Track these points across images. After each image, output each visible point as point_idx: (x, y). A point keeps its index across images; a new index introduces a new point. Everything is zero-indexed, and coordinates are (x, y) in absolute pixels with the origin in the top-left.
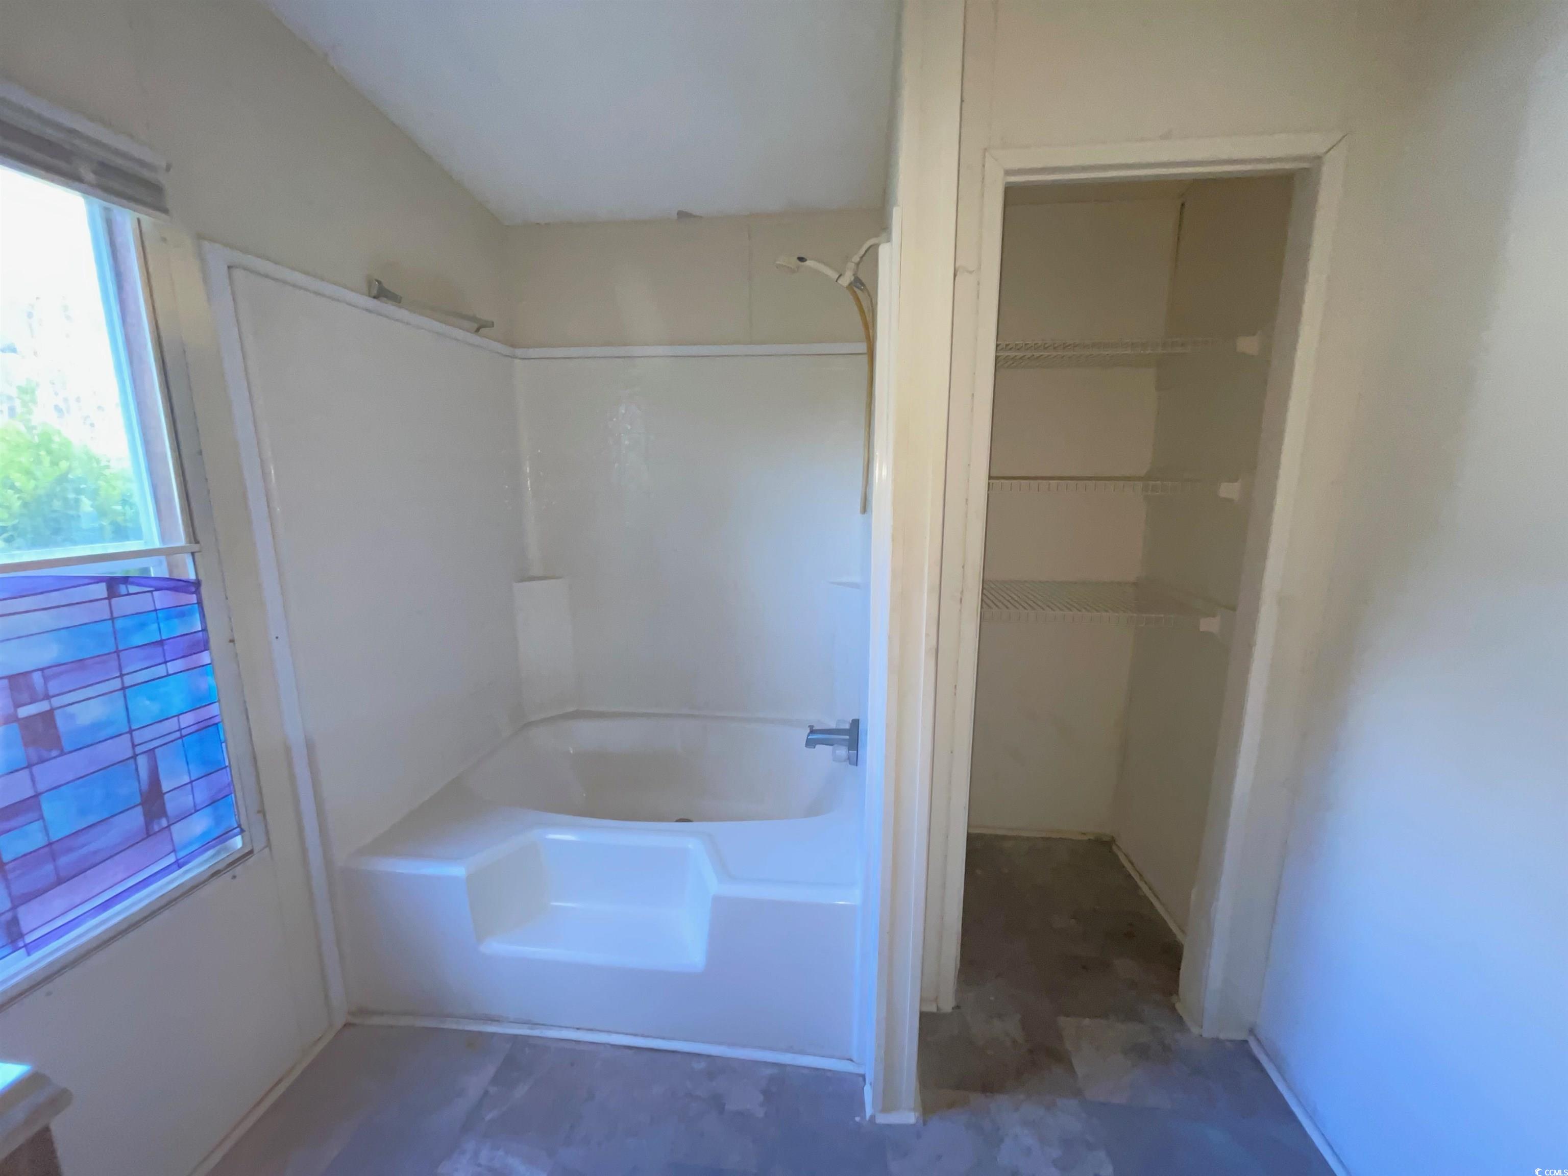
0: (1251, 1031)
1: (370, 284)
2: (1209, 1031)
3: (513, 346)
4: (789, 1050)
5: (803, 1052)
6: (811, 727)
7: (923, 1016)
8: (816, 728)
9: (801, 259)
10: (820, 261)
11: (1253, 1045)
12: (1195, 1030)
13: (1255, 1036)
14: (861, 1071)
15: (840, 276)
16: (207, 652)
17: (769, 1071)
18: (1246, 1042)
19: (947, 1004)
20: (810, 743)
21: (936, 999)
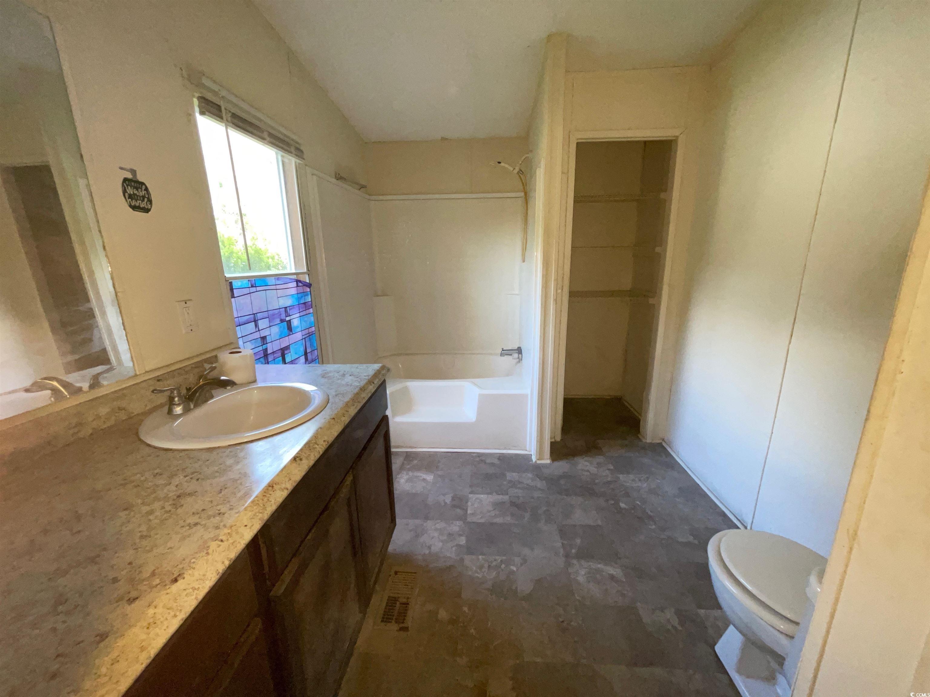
0: (663, 440)
1: (336, 174)
2: (649, 440)
3: (370, 195)
4: (505, 449)
5: (510, 449)
6: (503, 349)
7: (551, 443)
8: (504, 349)
9: (499, 163)
10: (505, 163)
11: (664, 444)
12: (644, 441)
13: (665, 441)
14: (530, 453)
15: (514, 169)
16: (312, 309)
17: (498, 455)
18: (661, 443)
19: (558, 438)
20: (502, 355)
21: (554, 437)
